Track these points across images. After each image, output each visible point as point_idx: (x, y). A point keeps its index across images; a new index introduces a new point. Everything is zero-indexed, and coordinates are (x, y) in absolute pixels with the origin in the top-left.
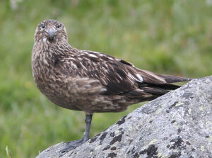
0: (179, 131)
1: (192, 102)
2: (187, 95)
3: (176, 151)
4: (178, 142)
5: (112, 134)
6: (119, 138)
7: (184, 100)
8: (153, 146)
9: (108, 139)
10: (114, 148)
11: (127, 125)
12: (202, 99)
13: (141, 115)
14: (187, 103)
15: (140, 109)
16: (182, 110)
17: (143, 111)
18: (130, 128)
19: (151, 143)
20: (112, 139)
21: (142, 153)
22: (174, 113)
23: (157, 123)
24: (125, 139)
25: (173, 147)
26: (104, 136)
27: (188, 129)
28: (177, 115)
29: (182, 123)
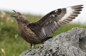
0: (58, 45)
1: (62, 38)
2: (60, 37)
3: (57, 50)
4: (58, 48)
5: (41, 47)
6: (42, 48)
7: (59, 38)
8: (51, 49)
9: (40, 48)
10: (41, 50)
11: (45, 44)
12: (64, 37)
13: (48, 42)
14: (60, 38)
15: (48, 40)
16: (59, 40)
17: (49, 41)
18: (45, 45)
19: (51, 48)
20: (41, 48)
21: (49, 51)
22: (57, 41)
23: (52, 44)
24: (44, 48)
25: (57, 49)
26: (39, 47)
27: (60, 45)
28: (58, 41)
29: (59, 43)
